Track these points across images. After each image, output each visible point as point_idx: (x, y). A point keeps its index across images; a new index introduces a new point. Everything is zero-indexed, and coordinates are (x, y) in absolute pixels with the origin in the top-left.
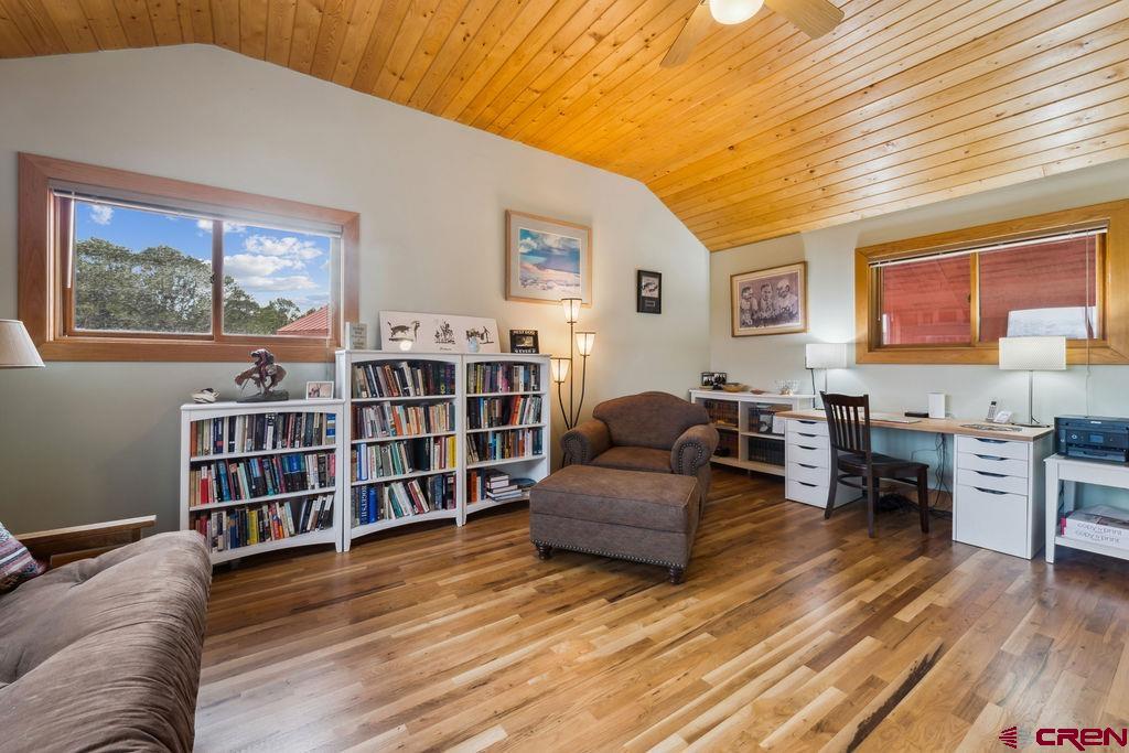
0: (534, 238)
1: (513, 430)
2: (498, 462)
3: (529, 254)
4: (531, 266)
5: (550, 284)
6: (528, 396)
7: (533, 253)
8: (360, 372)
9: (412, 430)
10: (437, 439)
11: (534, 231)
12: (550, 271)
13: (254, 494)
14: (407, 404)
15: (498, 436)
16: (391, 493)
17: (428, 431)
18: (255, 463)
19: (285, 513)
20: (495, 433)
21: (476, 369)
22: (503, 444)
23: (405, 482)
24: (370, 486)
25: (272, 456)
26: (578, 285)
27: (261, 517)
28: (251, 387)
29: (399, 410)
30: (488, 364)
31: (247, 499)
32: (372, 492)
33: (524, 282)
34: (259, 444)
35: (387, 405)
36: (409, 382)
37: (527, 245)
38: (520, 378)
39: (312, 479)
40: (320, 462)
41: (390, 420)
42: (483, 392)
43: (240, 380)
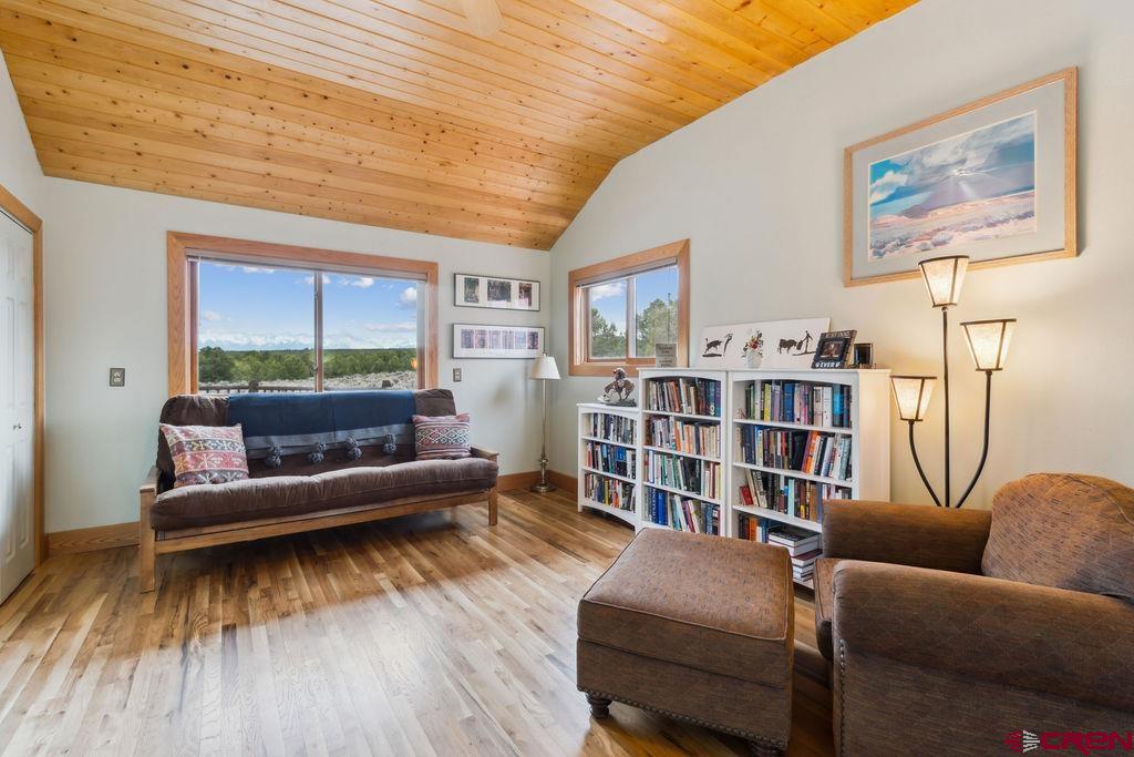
0: (896, 168)
1: (813, 483)
2: (789, 519)
3: (891, 198)
4: (895, 218)
5: (939, 237)
6: (833, 435)
7: (900, 193)
8: (653, 386)
9: (687, 450)
10: (707, 464)
11: (895, 158)
12: (940, 212)
13: (605, 470)
14: (684, 421)
15: (792, 483)
16: (672, 502)
17: (698, 452)
18: (605, 447)
19: (619, 489)
20: (787, 478)
21: (763, 389)
22: (798, 495)
23: (685, 499)
24: (658, 490)
25: (612, 446)
26: (1029, 215)
27: (609, 488)
28: (615, 396)
29: (679, 424)
30: (777, 382)
31: (602, 471)
32: (660, 497)
33: (879, 250)
34: (606, 437)
35: (672, 419)
36: (684, 399)
37: (890, 185)
38: (826, 404)
39: (629, 470)
40: (632, 458)
41: (673, 433)
42: (772, 419)
43: (608, 389)
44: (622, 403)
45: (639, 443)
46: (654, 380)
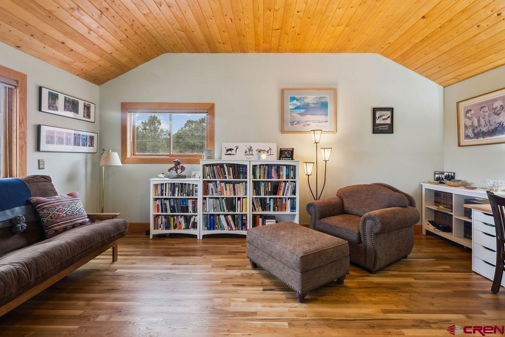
0: (297, 100)
1: (280, 198)
2: (271, 212)
3: (295, 108)
4: (296, 115)
5: (308, 123)
6: (288, 181)
7: (298, 108)
8: (207, 169)
9: (228, 194)
10: (239, 199)
11: (297, 97)
12: (308, 116)
13: (172, 212)
14: (226, 182)
15: (272, 200)
16: (219, 219)
17: (235, 195)
18: (172, 200)
19: (182, 220)
20: (270, 198)
21: (260, 168)
22: (274, 204)
23: (226, 216)
24: (211, 215)
25: (178, 199)
26: (327, 122)
27: (174, 220)
28: (174, 173)
29: (223, 184)
30: (267, 165)
31: (169, 213)
32: (212, 218)
33: (292, 123)
34: (173, 194)
35: (218, 182)
36: (227, 173)
37: (294, 104)
38: (284, 172)
39: (190, 209)
40: (193, 203)
41: (219, 188)
42: (264, 178)
43: (169, 170)
44: (179, 177)
45: (200, 195)
46: (207, 165)
